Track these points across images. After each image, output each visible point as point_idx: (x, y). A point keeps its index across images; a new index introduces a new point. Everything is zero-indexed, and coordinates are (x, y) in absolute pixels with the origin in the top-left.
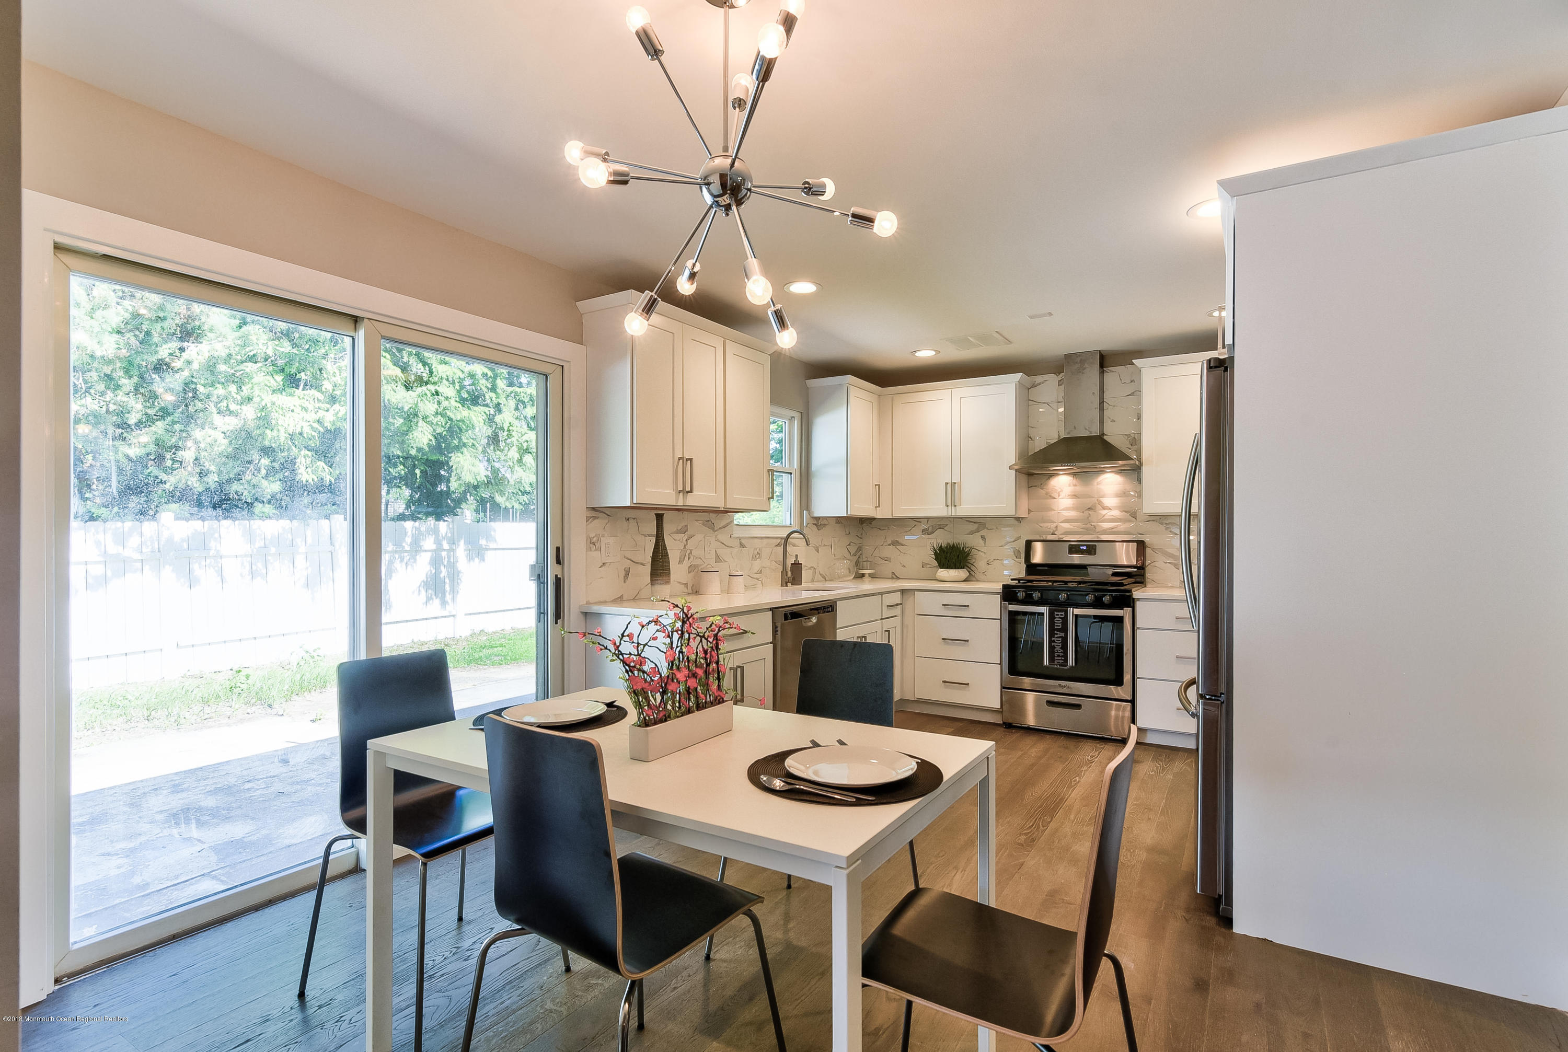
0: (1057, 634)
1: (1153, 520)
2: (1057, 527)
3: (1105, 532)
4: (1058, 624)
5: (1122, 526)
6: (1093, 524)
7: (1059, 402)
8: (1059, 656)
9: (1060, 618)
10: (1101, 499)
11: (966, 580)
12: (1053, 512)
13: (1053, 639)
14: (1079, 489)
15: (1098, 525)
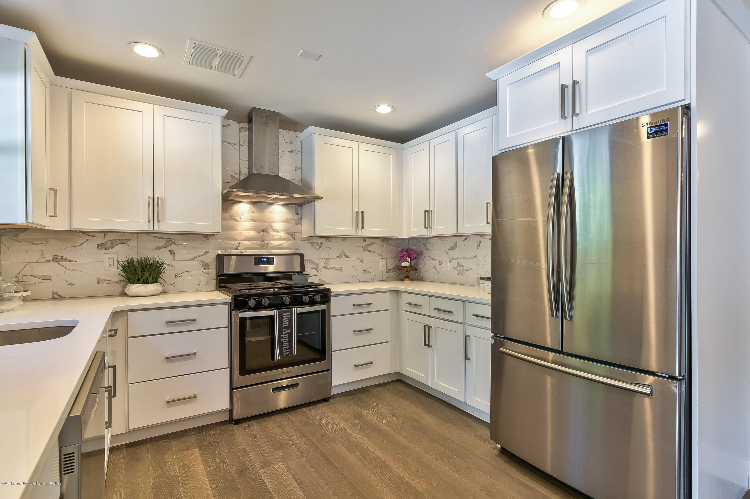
0: (285, 331)
1: (305, 240)
2: (239, 244)
3: (275, 248)
4: (286, 323)
5: (285, 244)
6: (266, 242)
7: (240, 145)
8: (286, 349)
10: (272, 224)
12: (236, 232)
13: (282, 336)
14: (256, 215)
15: (270, 242)
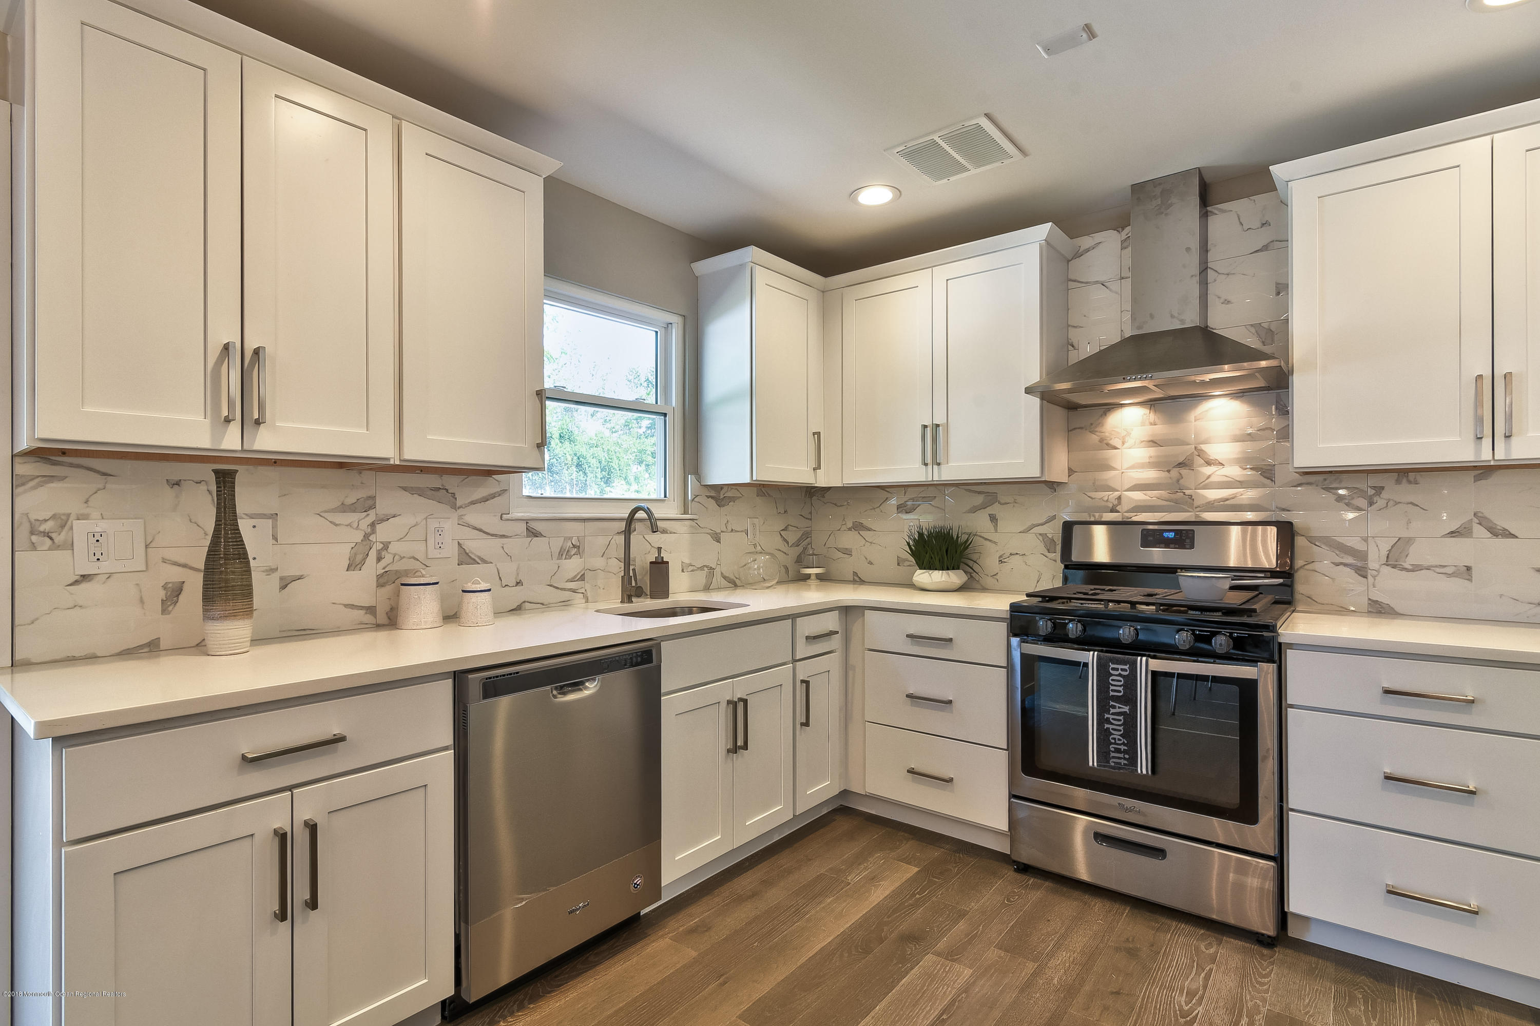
0: (1114, 707)
1: (1308, 484)
2: (1119, 498)
3: (1212, 506)
4: (1117, 687)
5: (1248, 495)
6: (1187, 492)
7: (1122, 278)
8: (1118, 751)
9: (1120, 675)
10: (1203, 447)
11: (962, 589)
12: (1113, 473)
13: (1106, 716)
14: (1161, 429)
15: (1198, 493)
